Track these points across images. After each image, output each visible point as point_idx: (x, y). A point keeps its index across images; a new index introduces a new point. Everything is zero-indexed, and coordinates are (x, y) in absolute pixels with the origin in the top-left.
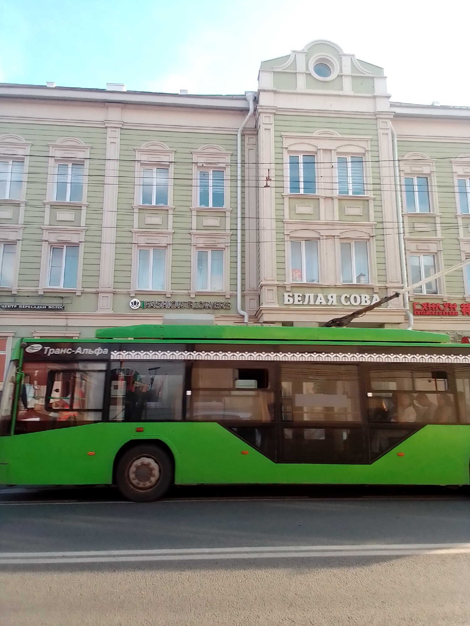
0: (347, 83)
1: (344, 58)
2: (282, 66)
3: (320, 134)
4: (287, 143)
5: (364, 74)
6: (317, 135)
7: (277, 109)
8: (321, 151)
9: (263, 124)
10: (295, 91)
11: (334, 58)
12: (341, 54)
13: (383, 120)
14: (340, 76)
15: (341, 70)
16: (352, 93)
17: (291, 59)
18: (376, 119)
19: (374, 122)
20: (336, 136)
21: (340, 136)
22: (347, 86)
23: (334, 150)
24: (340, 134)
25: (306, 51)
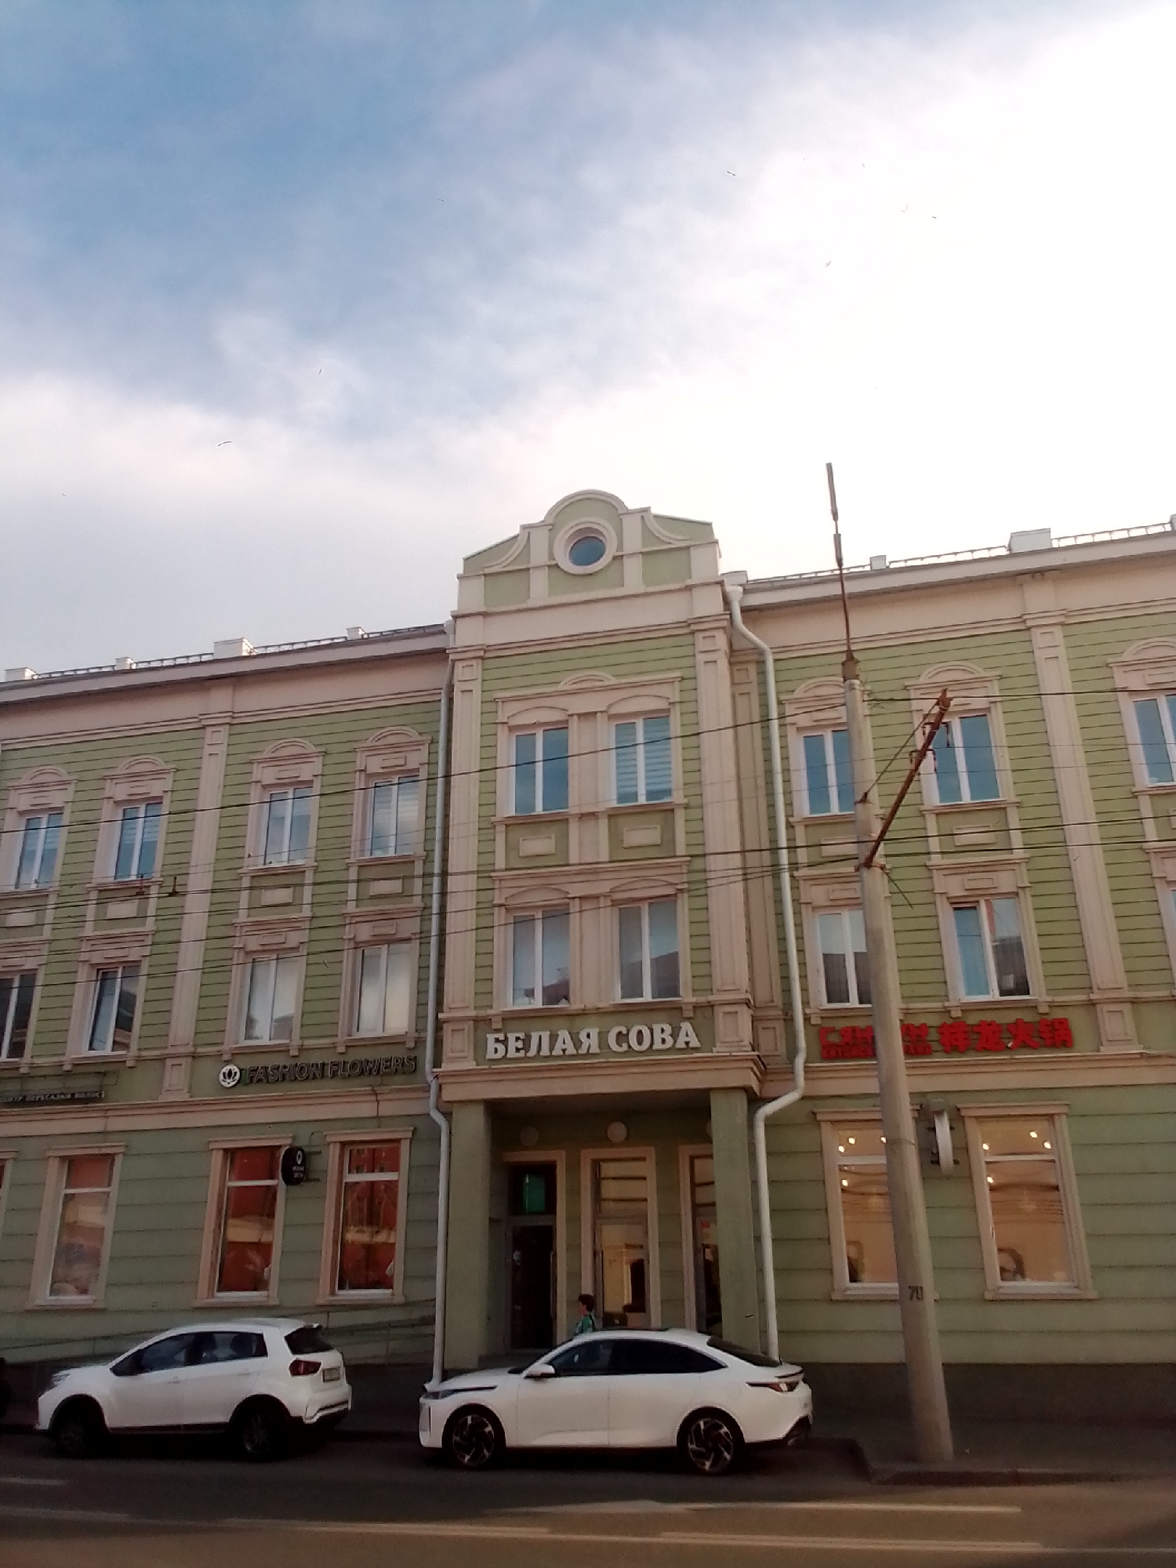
0: (633, 569)
1: (626, 520)
2: (503, 559)
3: (574, 683)
4: (504, 713)
5: (670, 543)
6: (567, 688)
7: (487, 649)
8: (575, 717)
9: (460, 681)
10: (523, 606)
11: (606, 524)
12: (620, 512)
13: (707, 634)
14: (618, 558)
15: (620, 547)
16: (642, 589)
17: (522, 542)
18: (693, 633)
19: (688, 639)
20: (606, 683)
21: (614, 681)
22: (634, 576)
23: (602, 712)
24: (614, 676)
25: (551, 522)
